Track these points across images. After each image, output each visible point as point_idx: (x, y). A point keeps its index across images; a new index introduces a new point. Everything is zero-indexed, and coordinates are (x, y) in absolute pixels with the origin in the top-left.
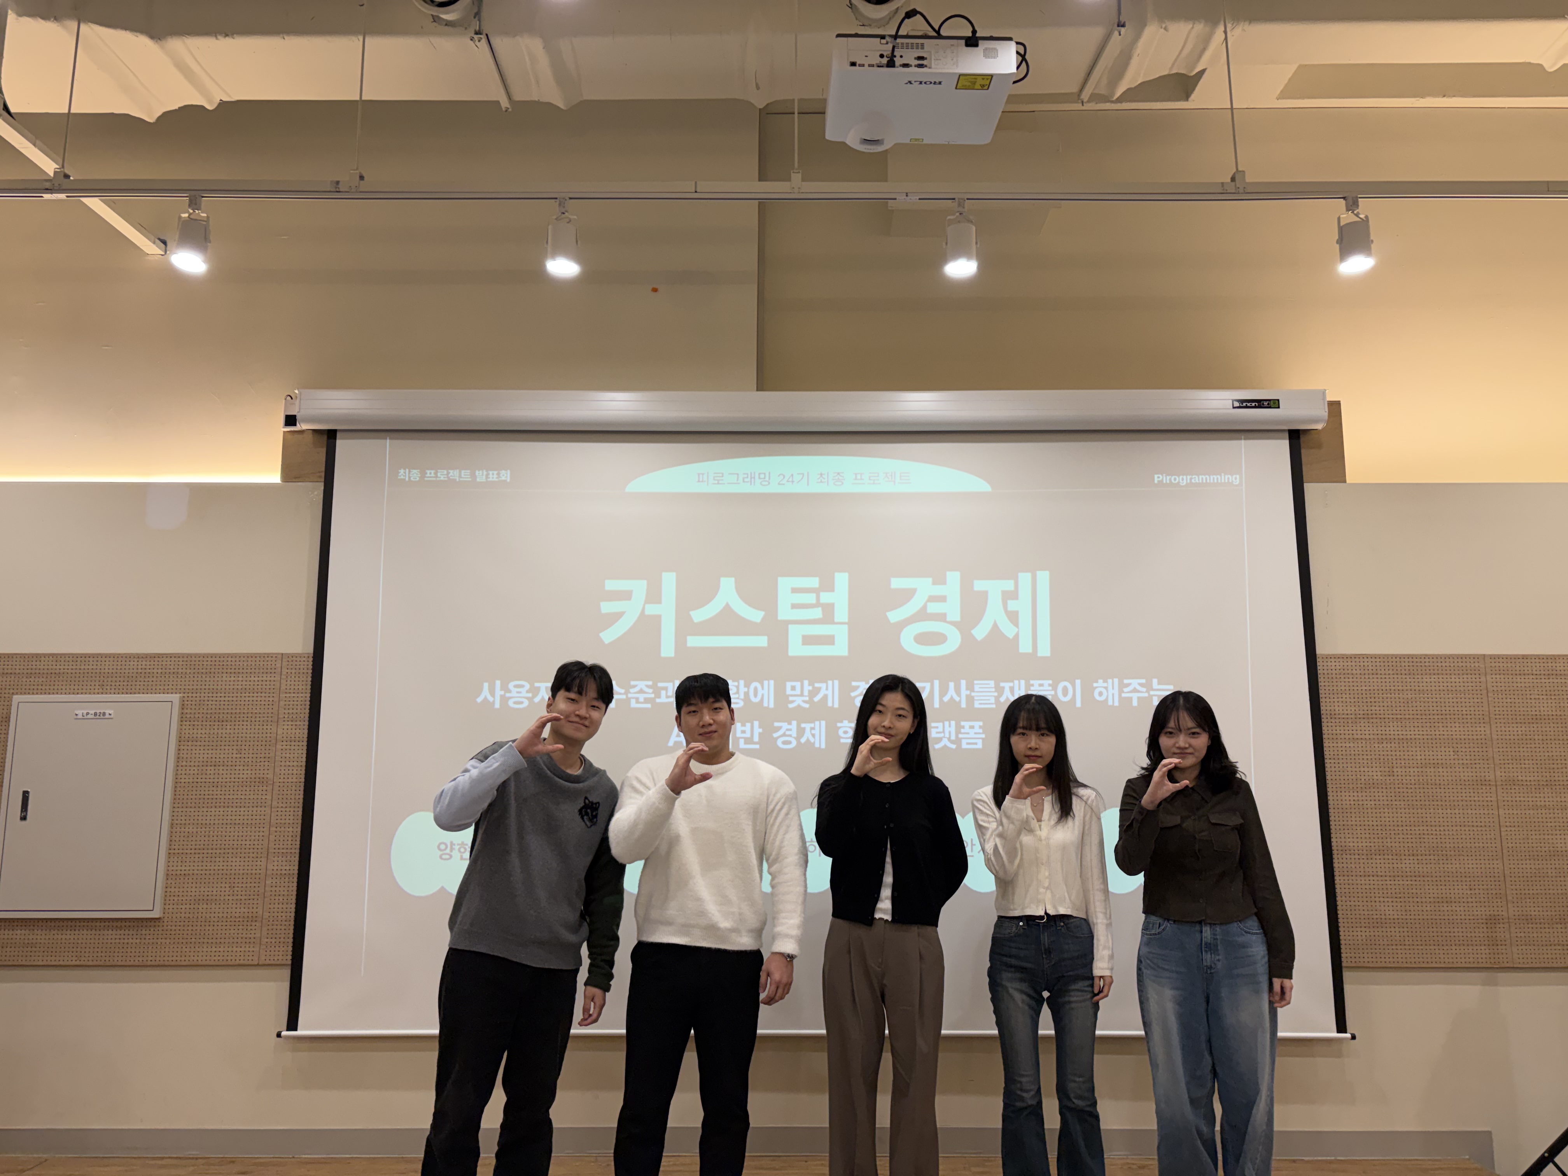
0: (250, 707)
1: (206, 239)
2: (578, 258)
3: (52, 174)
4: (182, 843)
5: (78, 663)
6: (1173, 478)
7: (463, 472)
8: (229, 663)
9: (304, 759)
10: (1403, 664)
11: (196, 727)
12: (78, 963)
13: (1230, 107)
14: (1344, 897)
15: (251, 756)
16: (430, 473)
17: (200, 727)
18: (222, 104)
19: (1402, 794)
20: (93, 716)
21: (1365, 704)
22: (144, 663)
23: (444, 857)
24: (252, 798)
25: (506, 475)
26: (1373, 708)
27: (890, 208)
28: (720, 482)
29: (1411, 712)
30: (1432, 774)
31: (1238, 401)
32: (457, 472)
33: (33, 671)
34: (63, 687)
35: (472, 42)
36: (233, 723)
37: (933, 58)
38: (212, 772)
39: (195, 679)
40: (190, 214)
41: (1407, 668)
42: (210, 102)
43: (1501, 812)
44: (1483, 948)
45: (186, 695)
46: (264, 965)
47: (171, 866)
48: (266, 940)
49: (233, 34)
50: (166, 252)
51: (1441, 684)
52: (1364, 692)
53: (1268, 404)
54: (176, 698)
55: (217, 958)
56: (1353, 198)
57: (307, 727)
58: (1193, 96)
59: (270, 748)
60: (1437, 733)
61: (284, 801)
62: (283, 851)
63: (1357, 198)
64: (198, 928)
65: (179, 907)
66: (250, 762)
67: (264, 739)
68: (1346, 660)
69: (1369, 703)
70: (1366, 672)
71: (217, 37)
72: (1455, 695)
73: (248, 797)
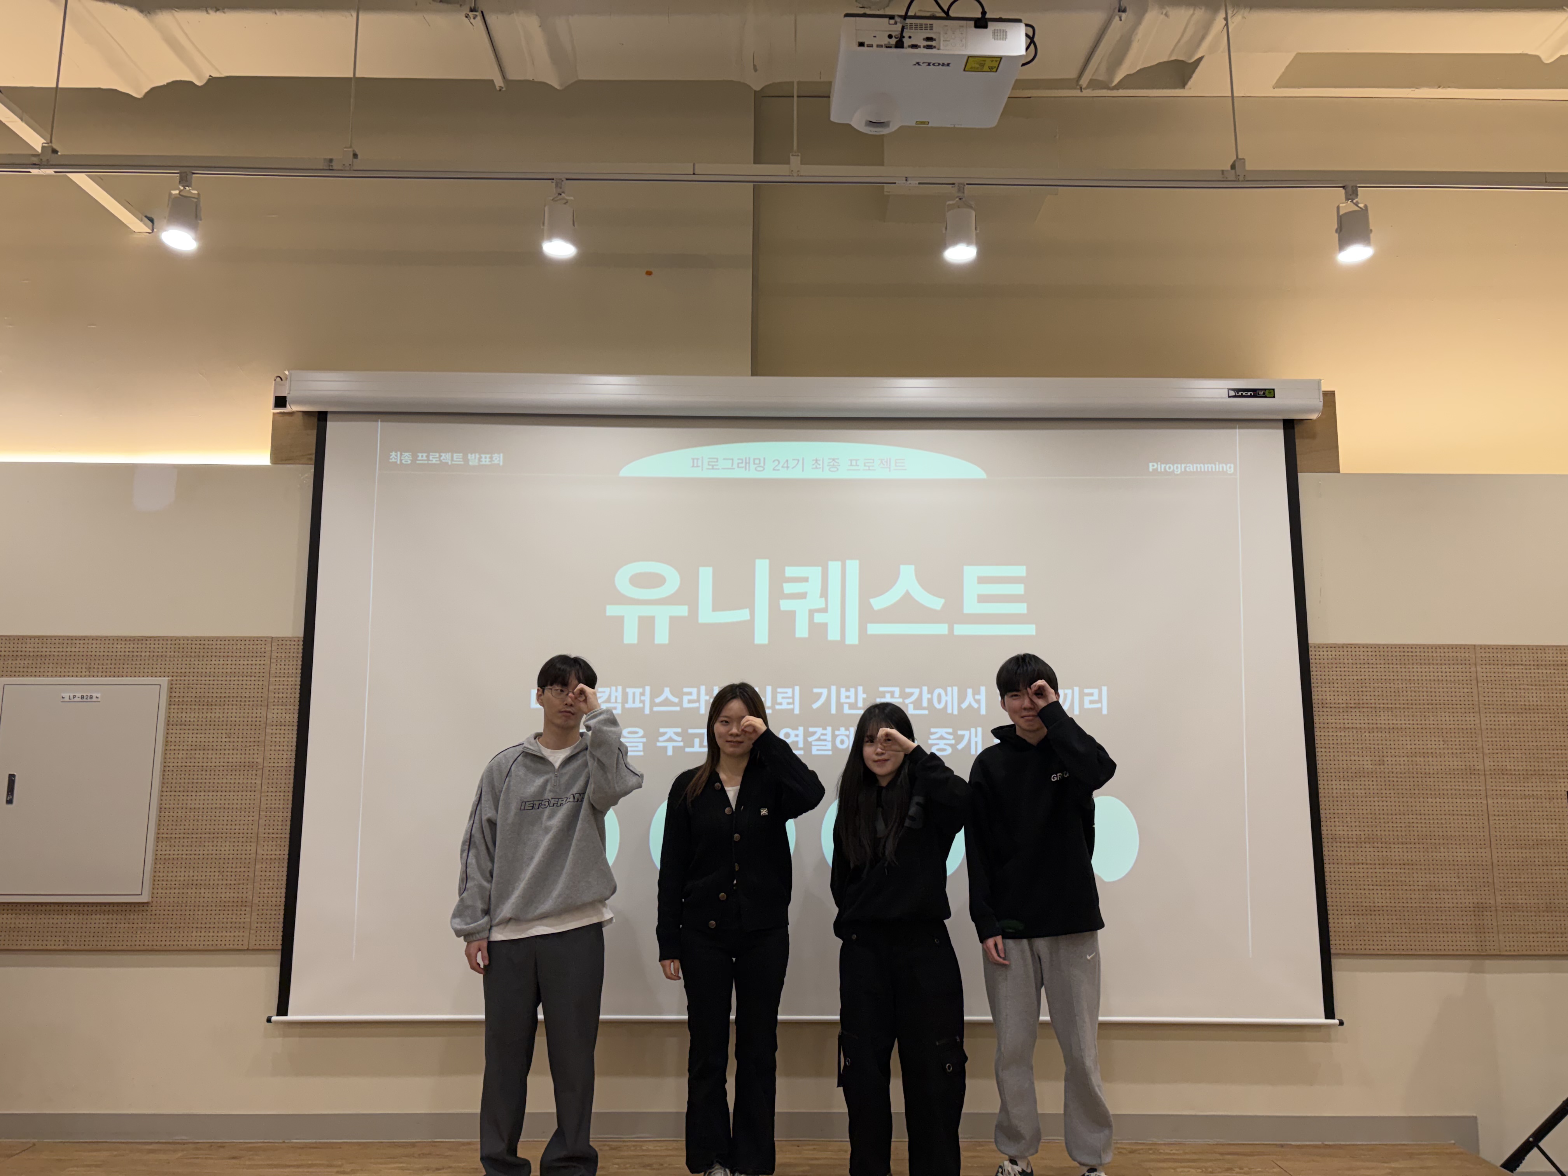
0: (240, 691)
1: (197, 217)
2: (575, 240)
3: (39, 150)
4: (170, 827)
5: (65, 645)
6: (1168, 466)
7: (455, 455)
8: (218, 647)
9: (294, 744)
11: (184, 711)
12: (65, 947)
13: (1230, 95)
15: (240, 740)
16: (422, 456)
17: (188, 711)
18: (212, 80)
19: (1391, 783)
20: (79, 699)
21: (1356, 693)
22: (132, 645)
24: (241, 782)
25: (498, 459)
26: (1364, 697)
27: (885, 193)
28: (715, 467)
29: (1402, 702)
30: (1422, 763)
31: (1234, 390)
32: (449, 455)
33: (19, 653)
34: (49, 670)
35: (467, 20)
36: (222, 707)
37: (942, 39)
38: (201, 756)
39: (184, 662)
40: (181, 191)
42: (199, 78)
43: (1490, 801)
44: (1470, 935)
45: (174, 679)
46: (254, 950)
47: (159, 850)
48: (256, 925)
49: (224, 9)
50: (153, 230)
51: (1432, 674)
52: (1355, 681)
53: (1264, 394)
54: (164, 681)
55: (206, 943)
56: (1352, 187)
57: (297, 711)
58: (1190, 83)
59: (260, 732)
60: (1427, 722)
61: (274, 786)
62: (273, 836)
63: (1357, 187)
64: (188, 913)
65: (168, 891)
66: (240, 746)
67: (254, 723)
68: (1337, 649)
69: (1360, 693)
70: (1358, 662)
71: (207, 11)
72: (1445, 685)
73: (237, 781)
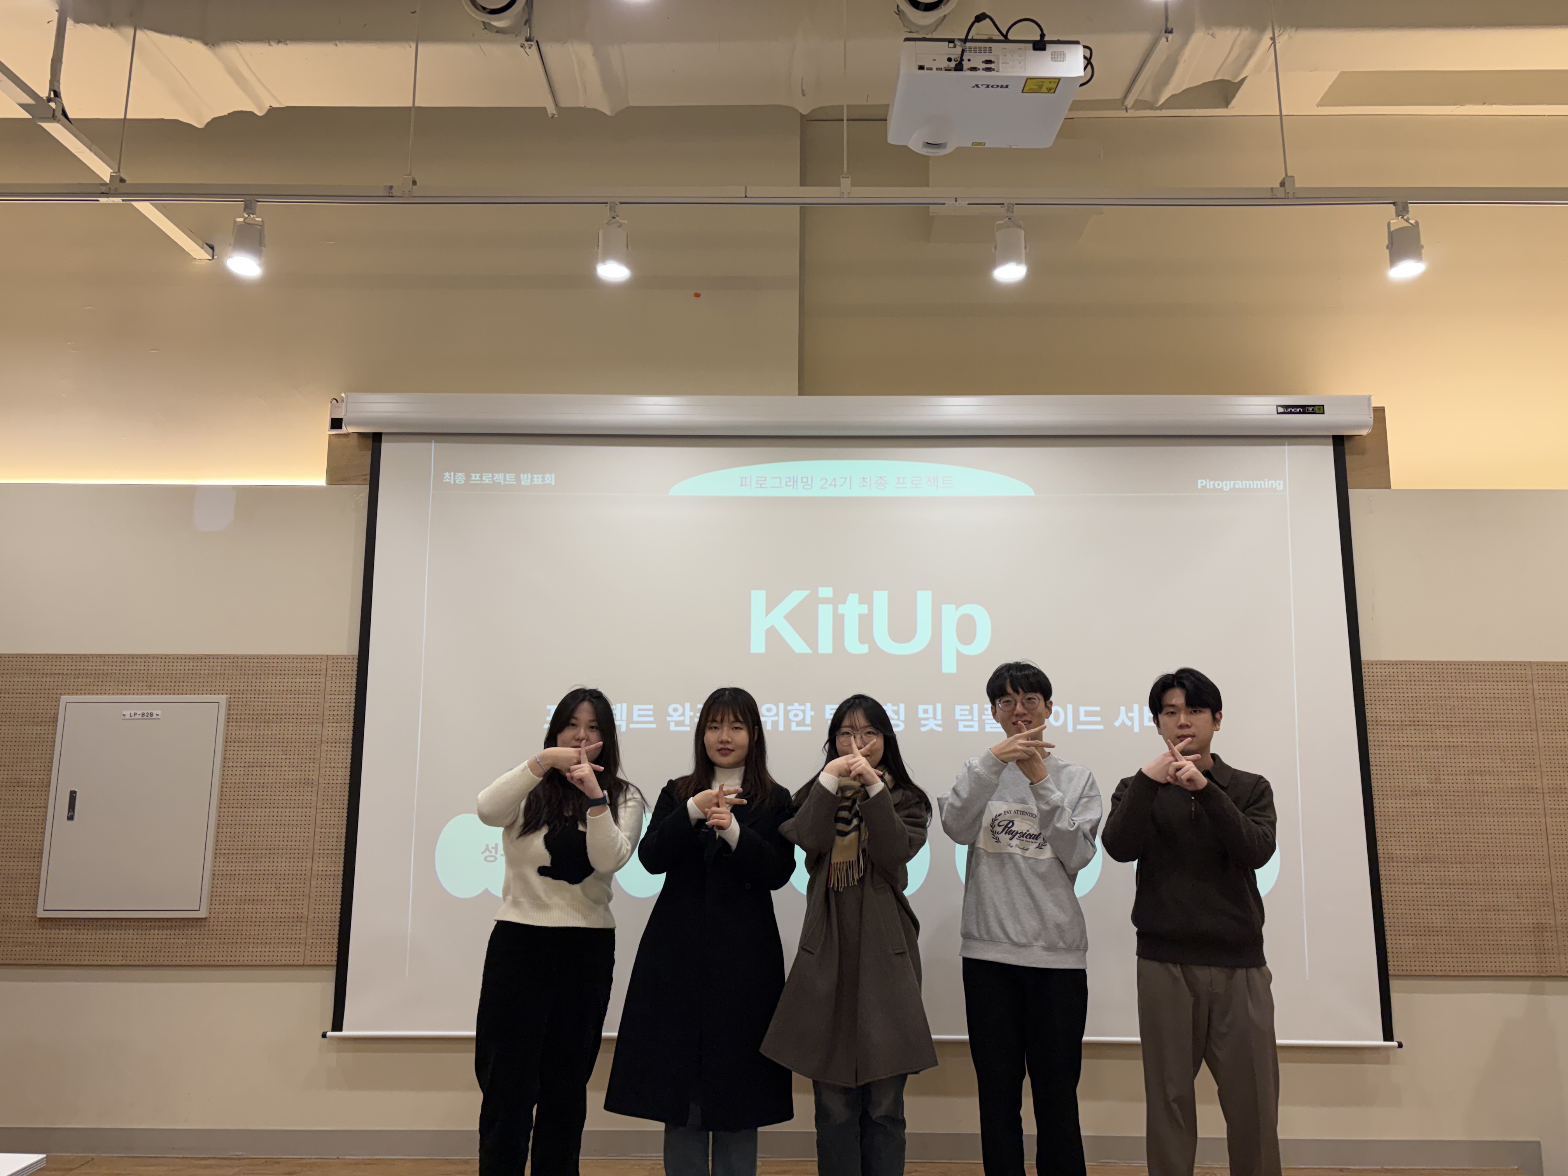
0: (296, 708)
1: (261, 243)
2: (629, 262)
3: (107, 180)
4: (228, 843)
5: (126, 664)
6: (1217, 483)
7: (507, 475)
8: (275, 665)
9: (349, 761)
10: (1449, 671)
11: (242, 728)
12: (124, 962)
13: (1279, 114)
14: (1390, 905)
15: (296, 757)
16: (475, 477)
17: (246, 728)
18: (272, 110)
19: (1449, 802)
20: (140, 717)
21: (1411, 711)
22: (191, 664)
23: (489, 859)
24: (297, 799)
25: (550, 479)
26: (1420, 715)
27: (931, 214)
28: (763, 486)
29: (1458, 720)
30: (1479, 781)
31: (1283, 406)
32: (501, 476)
33: (82, 672)
34: (111, 688)
35: (522, 49)
36: (279, 725)
37: (1001, 61)
38: (258, 773)
39: (242, 680)
40: (245, 219)
41: (1453, 675)
42: (260, 108)
43: (1549, 820)
44: (1530, 956)
45: (233, 696)
46: (310, 966)
47: (217, 866)
48: (312, 941)
49: (285, 40)
50: (213, 257)
51: (1488, 691)
52: (1410, 699)
53: (1313, 410)
54: (223, 699)
55: (263, 958)
56: (1402, 203)
57: (351, 729)
58: (1234, 102)
59: (315, 749)
60: (1484, 740)
61: (329, 803)
62: (328, 852)
63: (1407, 204)
64: (245, 928)
65: (225, 907)
66: (296, 763)
67: (309, 740)
68: (1391, 667)
69: (1415, 711)
70: (1413, 679)
71: (270, 44)
72: (1501, 702)
73: (293, 798)
